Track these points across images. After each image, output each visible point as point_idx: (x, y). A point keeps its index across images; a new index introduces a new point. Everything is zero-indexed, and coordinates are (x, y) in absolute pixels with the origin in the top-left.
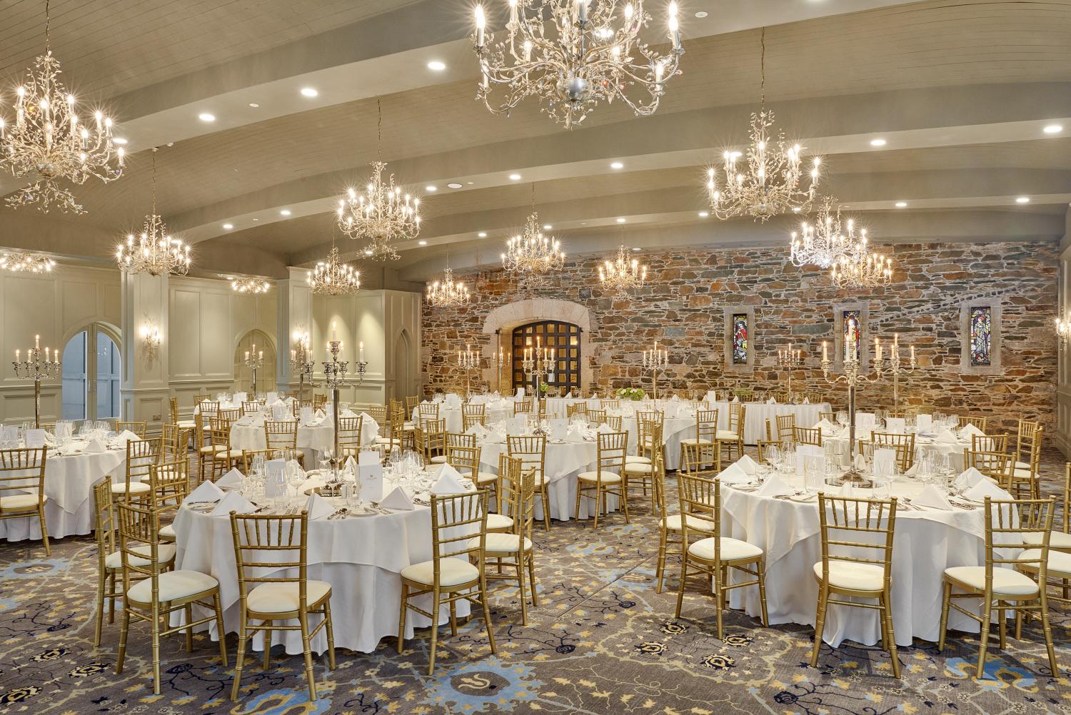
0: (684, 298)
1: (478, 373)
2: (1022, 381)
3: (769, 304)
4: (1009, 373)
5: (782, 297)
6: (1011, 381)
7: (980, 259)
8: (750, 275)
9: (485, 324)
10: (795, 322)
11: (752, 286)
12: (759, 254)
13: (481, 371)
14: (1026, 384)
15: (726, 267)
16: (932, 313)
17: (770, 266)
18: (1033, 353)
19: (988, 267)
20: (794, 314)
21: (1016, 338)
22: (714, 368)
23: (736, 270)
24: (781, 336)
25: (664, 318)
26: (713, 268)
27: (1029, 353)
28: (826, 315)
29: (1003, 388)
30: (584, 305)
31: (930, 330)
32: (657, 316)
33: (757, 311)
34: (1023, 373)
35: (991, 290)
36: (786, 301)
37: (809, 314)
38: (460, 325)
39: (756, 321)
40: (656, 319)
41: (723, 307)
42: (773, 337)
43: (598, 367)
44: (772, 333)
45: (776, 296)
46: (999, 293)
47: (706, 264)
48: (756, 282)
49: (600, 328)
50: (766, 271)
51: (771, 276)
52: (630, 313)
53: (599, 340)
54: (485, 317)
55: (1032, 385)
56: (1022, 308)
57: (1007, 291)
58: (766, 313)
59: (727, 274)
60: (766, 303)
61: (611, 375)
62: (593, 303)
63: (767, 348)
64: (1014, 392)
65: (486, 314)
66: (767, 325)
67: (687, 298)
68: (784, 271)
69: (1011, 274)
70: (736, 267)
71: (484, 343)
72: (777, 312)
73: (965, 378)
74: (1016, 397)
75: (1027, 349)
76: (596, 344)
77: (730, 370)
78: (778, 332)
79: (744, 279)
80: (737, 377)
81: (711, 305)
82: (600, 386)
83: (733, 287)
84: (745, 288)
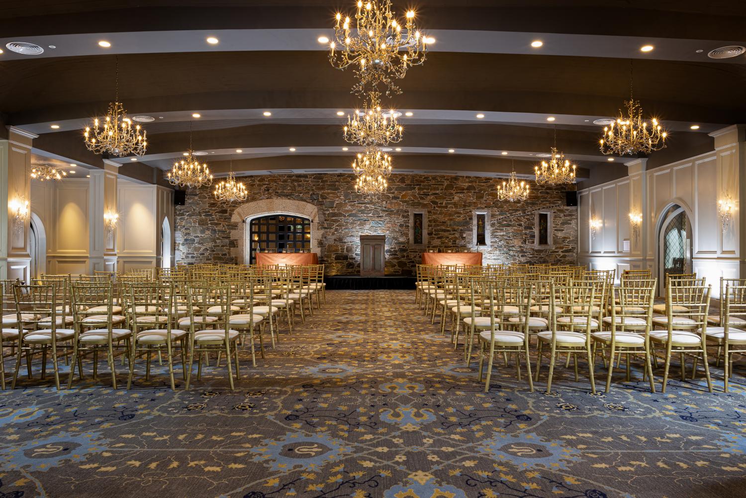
0: (384, 202)
1: (227, 251)
2: (562, 252)
3: (437, 208)
4: (556, 248)
5: (444, 204)
6: (558, 252)
7: (544, 189)
8: (425, 191)
9: (233, 215)
10: (451, 220)
11: (426, 197)
12: (430, 178)
13: (230, 249)
14: (564, 254)
15: (411, 185)
16: (522, 216)
17: (437, 186)
18: (567, 238)
19: (548, 193)
20: (450, 215)
21: (560, 230)
22: (403, 247)
23: (417, 187)
24: (444, 228)
25: (371, 215)
26: (403, 185)
27: (565, 238)
28: (468, 216)
29: (554, 256)
30: (314, 204)
31: (520, 225)
32: (366, 213)
33: (429, 212)
34: (562, 248)
35: (548, 205)
36: (446, 207)
37: (459, 215)
38: (211, 215)
39: (429, 218)
40: (365, 215)
41: (409, 209)
42: (439, 228)
43: (324, 246)
44: (438, 225)
45: (440, 204)
46: (553, 207)
47: (398, 182)
48: (428, 195)
49: (326, 220)
50: (435, 189)
51: (437, 192)
52: (348, 211)
53: (325, 228)
54: (234, 210)
55: (566, 254)
56: (562, 215)
57: (556, 206)
58: (435, 214)
59: (411, 189)
60: (434, 208)
61: (334, 251)
62: (320, 204)
63: (435, 235)
64: (558, 258)
65: (234, 208)
66: (435, 220)
67: (386, 203)
68: (445, 189)
69: (557, 198)
70: (417, 185)
71: (232, 229)
72: (440, 213)
73: (537, 251)
74: (560, 260)
75: (564, 236)
76: (322, 231)
77: (413, 248)
78: (441, 225)
79: (422, 193)
80: (417, 252)
81: (401, 207)
82: (325, 259)
83: (414, 196)
84: (422, 198)
